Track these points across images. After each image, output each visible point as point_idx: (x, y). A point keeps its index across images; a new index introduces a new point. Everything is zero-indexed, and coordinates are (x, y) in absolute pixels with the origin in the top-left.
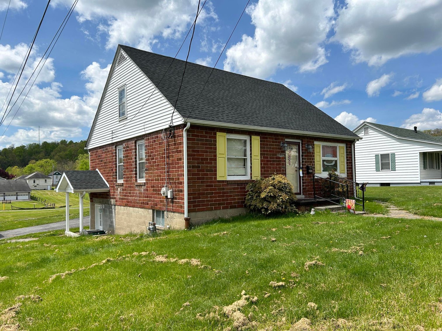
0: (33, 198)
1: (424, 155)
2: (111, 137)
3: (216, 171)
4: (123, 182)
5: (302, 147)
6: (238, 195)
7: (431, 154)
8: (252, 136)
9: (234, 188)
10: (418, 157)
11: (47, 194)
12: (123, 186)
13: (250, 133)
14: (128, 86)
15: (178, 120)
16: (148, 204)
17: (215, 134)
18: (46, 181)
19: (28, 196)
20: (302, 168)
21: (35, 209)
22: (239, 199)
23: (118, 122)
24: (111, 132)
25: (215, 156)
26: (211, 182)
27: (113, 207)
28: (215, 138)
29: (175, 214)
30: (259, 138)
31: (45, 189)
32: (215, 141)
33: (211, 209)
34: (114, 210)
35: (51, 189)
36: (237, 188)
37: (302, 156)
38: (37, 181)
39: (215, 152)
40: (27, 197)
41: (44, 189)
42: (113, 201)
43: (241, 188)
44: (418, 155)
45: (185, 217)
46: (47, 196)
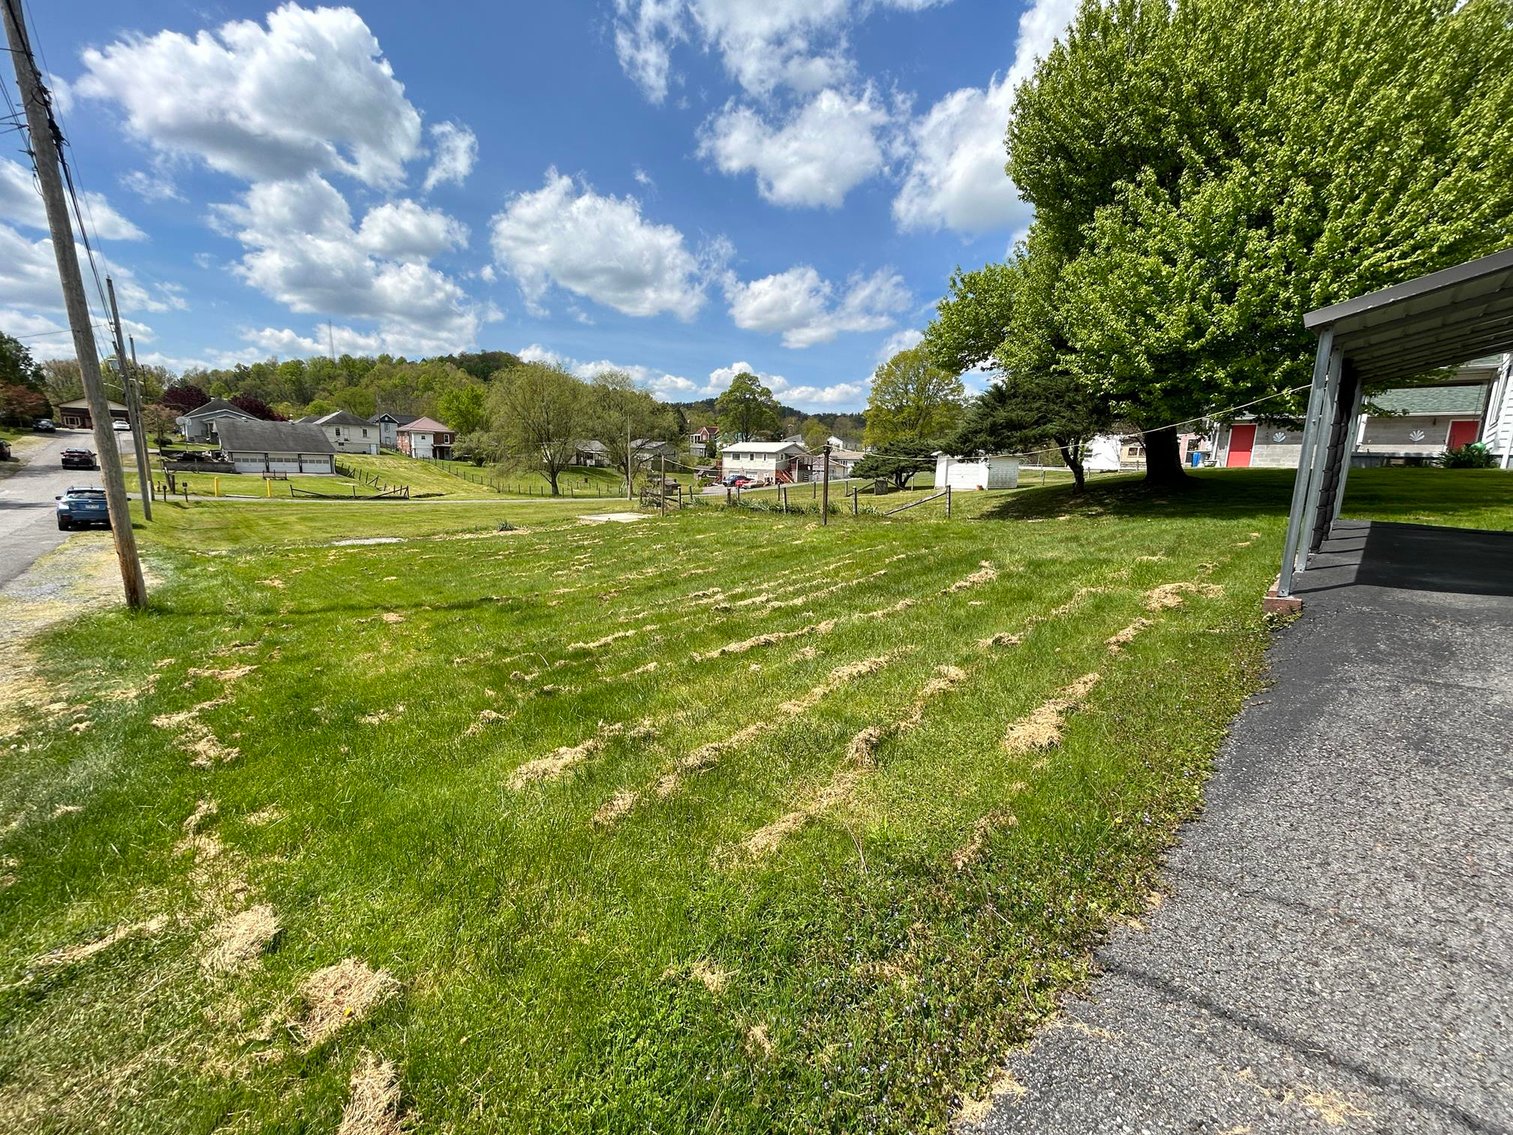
0: (341, 471)
11: (374, 464)
18: (364, 432)
19: (328, 466)
21: (358, 498)
31: (364, 453)
35: (379, 452)
38: (345, 433)
40: (326, 467)
41: (362, 451)
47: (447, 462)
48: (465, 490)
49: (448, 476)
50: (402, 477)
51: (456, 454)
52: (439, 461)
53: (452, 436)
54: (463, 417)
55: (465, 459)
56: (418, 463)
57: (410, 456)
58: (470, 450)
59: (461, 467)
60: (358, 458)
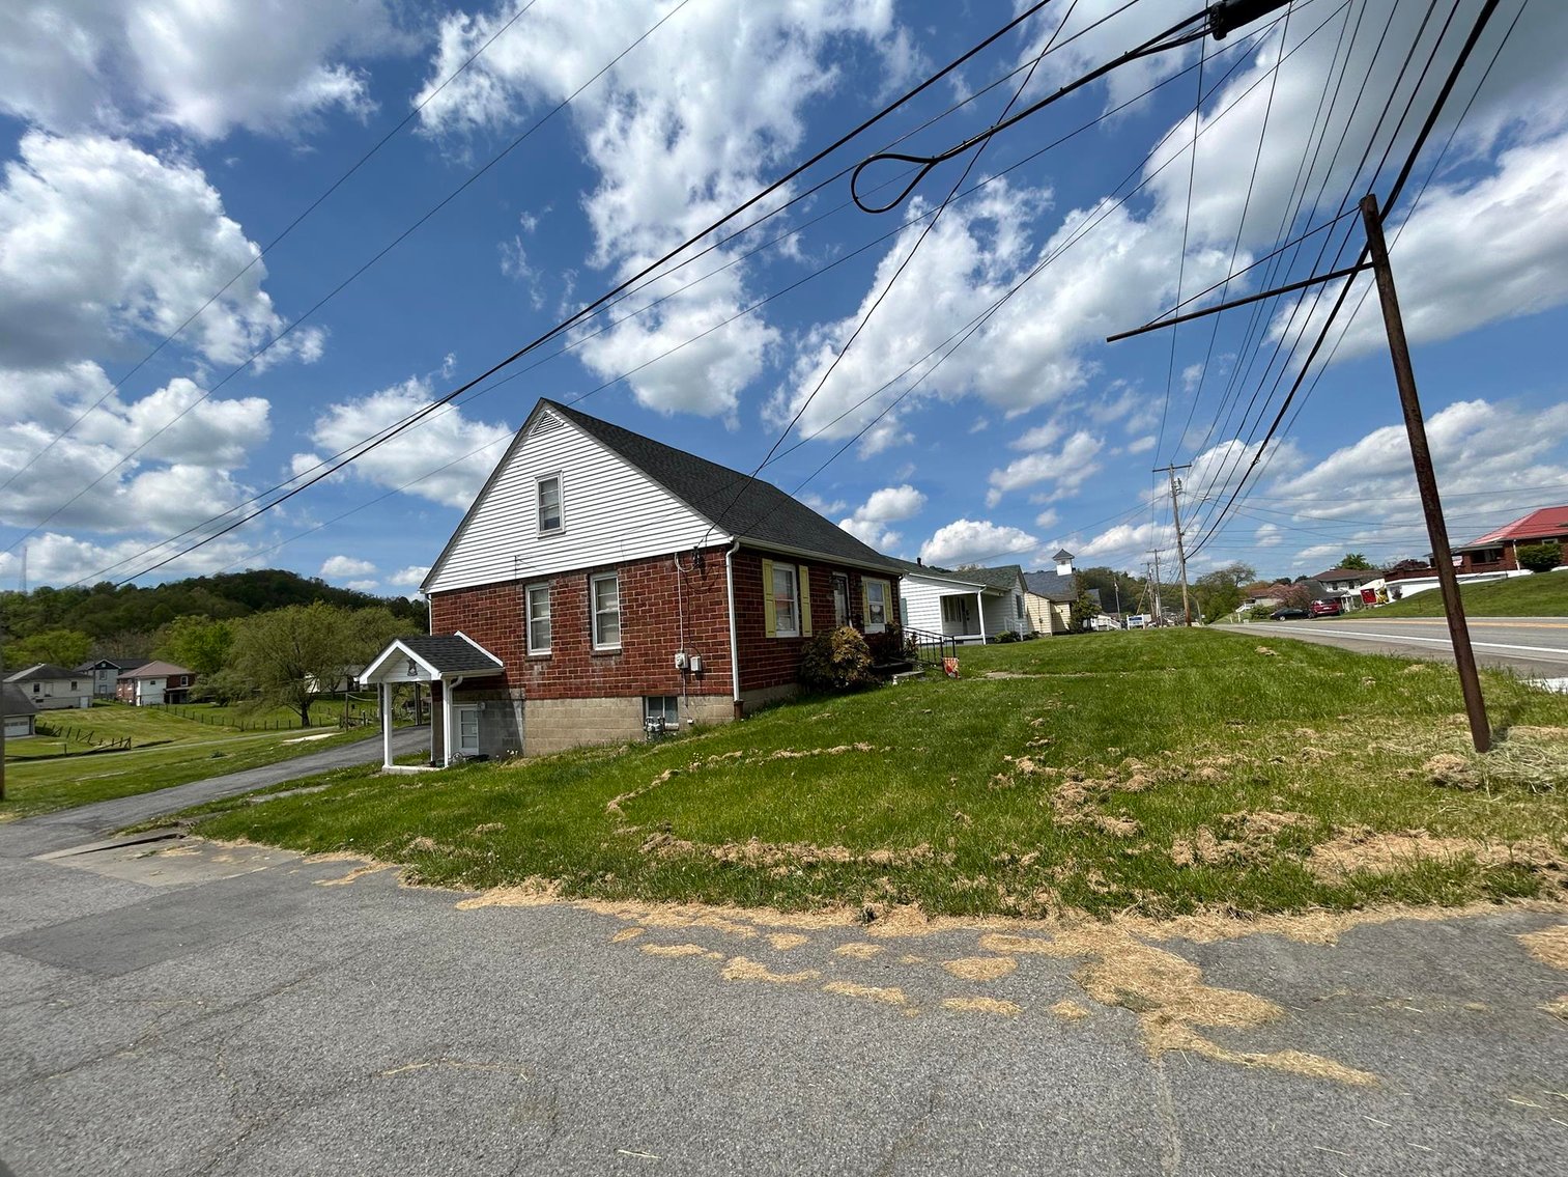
0: (43, 731)
1: (945, 600)
2: (514, 568)
3: (764, 622)
4: (550, 653)
5: (850, 585)
6: (789, 663)
7: (951, 597)
8: (800, 566)
9: (785, 651)
10: (939, 604)
11: (83, 718)
12: (550, 660)
13: (796, 561)
14: (565, 474)
15: (719, 538)
16: (630, 687)
17: (761, 562)
18: (74, 685)
19: (27, 727)
20: (852, 617)
21: (68, 755)
22: (791, 668)
23: (536, 540)
24: (514, 558)
25: (762, 597)
26: (760, 641)
27: (516, 704)
28: (760, 567)
29: (707, 698)
30: (806, 568)
31: (71, 707)
32: (761, 573)
33: (761, 687)
34: (520, 710)
35: (91, 704)
36: (787, 651)
37: (850, 598)
38: (45, 688)
39: (762, 591)
40: (25, 729)
41: (68, 705)
42: (515, 693)
43: (792, 651)
44: (939, 599)
45: (736, 699)
46: (83, 723)
47: (181, 707)
48: (201, 734)
49: (181, 722)
50: (120, 729)
51: (195, 697)
52: (172, 706)
53: (192, 679)
54: (207, 656)
55: (207, 700)
56: (145, 712)
57: (134, 704)
58: (213, 691)
59: (200, 710)
60: (65, 714)
